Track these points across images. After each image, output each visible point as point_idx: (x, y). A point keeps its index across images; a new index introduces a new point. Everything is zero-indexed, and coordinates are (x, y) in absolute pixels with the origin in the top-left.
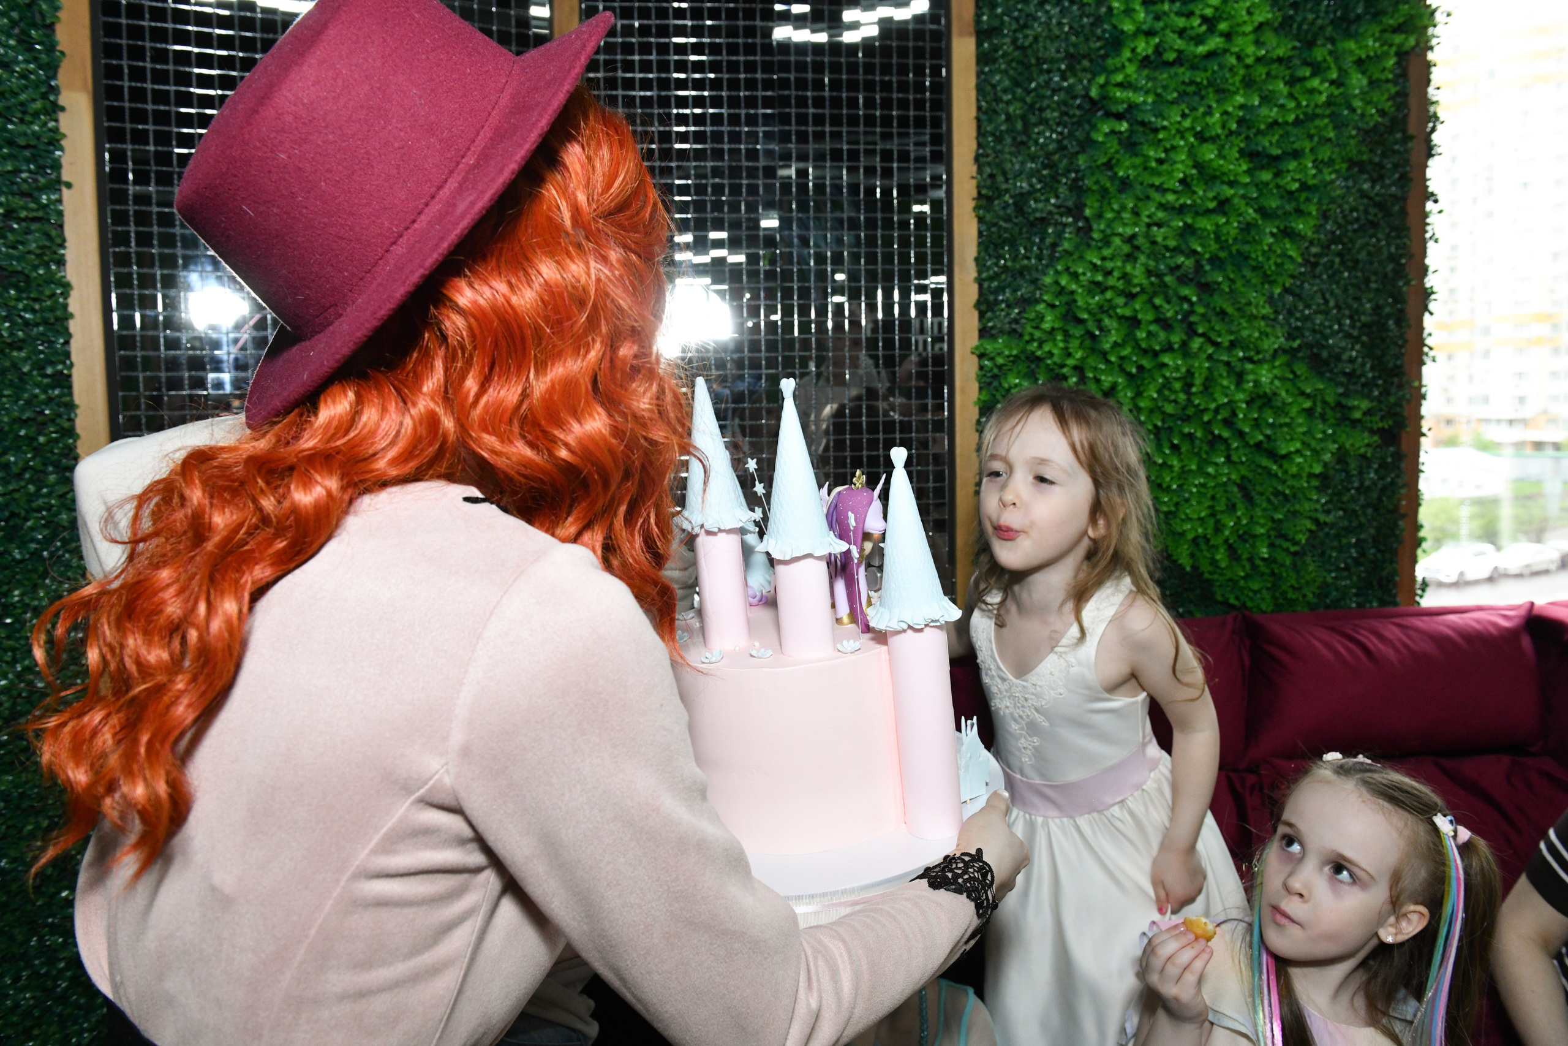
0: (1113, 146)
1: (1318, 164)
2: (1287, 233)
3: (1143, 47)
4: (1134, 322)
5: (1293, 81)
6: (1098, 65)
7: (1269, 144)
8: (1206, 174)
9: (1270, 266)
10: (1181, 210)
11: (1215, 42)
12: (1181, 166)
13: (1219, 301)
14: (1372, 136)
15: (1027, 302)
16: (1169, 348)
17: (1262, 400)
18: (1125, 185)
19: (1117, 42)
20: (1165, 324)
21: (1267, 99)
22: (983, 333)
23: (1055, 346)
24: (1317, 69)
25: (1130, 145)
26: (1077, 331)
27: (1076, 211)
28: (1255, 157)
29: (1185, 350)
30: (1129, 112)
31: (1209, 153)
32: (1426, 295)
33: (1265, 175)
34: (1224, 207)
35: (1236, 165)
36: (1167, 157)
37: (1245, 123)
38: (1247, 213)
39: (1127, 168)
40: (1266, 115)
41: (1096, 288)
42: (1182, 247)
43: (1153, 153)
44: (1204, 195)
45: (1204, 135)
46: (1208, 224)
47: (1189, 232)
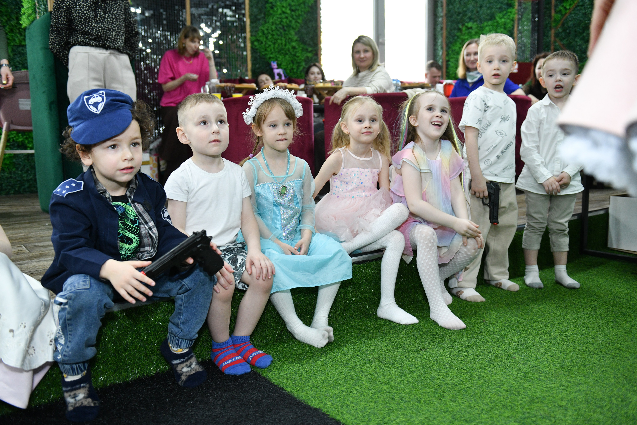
0: (269, 9)
1: (301, 12)
2: (297, 22)
4: (273, 35)
7: (293, 8)
8: (284, 12)
9: (294, 27)
10: (280, 18)
12: (280, 11)
13: (287, 32)
14: (311, 7)
15: (257, 31)
16: (279, 39)
17: (294, 48)
18: (271, 14)
20: (278, 35)
22: (251, 36)
23: (261, 39)
25: (272, 8)
26: (265, 36)
27: (264, 18)
28: (292, 11)
29: (281, 40)
30: (271, 3)
31: (284, 9)
32: (321, 32)
33: (293, 13)
34: (287, 18)
35: (289, 12)
36: (278, 10)
37: (290, 5)
38: (290, 19)
39: (271, 12)
40: (293, 4)
41: (267, 30)
42: (280, 24)
43: (275, 9)
44: (283, 16)
45: (283, 7)
46: (284, 20)
47: (282, 21)
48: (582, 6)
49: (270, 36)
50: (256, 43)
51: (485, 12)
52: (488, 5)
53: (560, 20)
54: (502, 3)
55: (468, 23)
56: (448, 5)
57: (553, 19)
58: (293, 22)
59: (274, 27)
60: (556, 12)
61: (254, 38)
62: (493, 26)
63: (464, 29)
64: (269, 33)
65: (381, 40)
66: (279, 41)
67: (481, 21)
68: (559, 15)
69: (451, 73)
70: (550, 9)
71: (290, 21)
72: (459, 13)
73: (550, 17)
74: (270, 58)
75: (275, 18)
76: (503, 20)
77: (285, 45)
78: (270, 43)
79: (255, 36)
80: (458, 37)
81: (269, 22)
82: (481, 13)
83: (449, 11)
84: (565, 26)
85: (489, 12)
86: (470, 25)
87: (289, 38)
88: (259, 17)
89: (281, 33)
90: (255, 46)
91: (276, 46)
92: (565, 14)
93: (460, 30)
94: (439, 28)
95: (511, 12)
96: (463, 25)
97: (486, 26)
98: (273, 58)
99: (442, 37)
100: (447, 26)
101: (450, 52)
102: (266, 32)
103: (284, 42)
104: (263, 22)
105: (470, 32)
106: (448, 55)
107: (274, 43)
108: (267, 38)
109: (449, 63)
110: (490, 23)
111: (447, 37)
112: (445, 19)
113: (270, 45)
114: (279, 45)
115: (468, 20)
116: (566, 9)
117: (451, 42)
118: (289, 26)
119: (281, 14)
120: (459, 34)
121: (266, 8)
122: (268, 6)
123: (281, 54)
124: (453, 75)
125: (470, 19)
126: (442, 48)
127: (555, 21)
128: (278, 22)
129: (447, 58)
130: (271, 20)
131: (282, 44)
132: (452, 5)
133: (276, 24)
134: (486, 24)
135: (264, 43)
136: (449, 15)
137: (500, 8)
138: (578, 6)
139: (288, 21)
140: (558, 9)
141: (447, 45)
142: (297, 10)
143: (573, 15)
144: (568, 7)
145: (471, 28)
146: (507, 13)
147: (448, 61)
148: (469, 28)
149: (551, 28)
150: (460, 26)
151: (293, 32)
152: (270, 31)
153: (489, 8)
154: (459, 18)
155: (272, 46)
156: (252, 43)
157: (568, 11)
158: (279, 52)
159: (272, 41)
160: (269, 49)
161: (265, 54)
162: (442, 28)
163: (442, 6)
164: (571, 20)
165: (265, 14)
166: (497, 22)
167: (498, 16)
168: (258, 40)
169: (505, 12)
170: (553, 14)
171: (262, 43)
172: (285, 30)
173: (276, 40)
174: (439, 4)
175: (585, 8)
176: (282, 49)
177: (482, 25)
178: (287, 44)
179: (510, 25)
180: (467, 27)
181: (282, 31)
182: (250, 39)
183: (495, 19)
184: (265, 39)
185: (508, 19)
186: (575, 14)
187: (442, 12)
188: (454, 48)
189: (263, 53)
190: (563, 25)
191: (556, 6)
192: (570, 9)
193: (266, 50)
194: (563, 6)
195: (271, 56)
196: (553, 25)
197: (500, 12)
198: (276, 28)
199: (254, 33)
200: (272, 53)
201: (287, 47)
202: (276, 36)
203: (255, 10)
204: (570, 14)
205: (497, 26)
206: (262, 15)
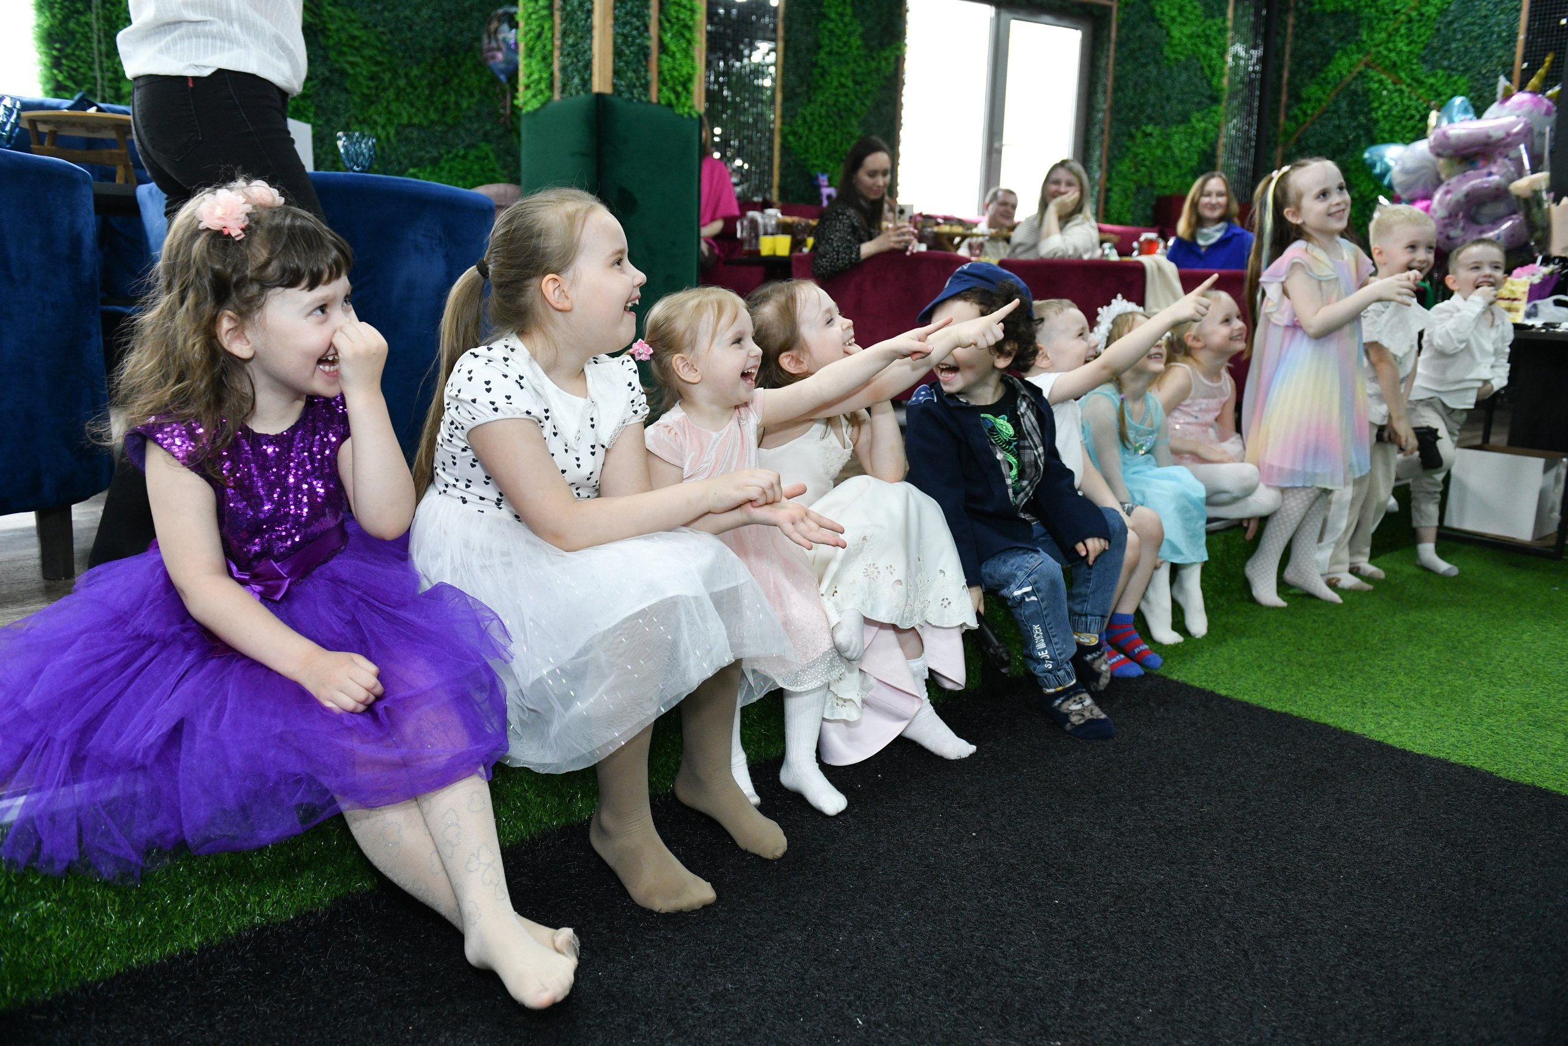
0: (817, 77)
1: (872, 86)
2: (863, 104)
3: (827, 49)
4: (821, 125)
5: (866, 61)
6: (815, 53)
7: (859, 78)
8: (843, 86)
9: (859, 112)
10: (836, 95)
11: (846, 49)
12: (835, 83)
14: (886, 78)
15: (793, 117)
16: (830, 133)
18: (820, 87)
19: (820, 47)
20: (830, 126)
21: (859, 66)
22: (783, 123)
23: (800, 130)
24: (873, 59)
25: (822, 76)
26: (806, 126)
27: (807, 92)
28: (856, 83)
29: (835, 134)
30: (822, 67)
31: (843, 80)
32: (901, 125)
33: (858, 87)
34: (846, 95)
35: (850, 84)
36: (832, 80)
37: (853, 72)
38: (853, 97)
39: (821, 82)
40: (859, 70)
41: (812, 114)
42: (835, 105)
43: (828, 78)
44: (841, 91)
45: (842, 75)
46: (842, 99)
47: (837, 101)
48: (1334, 112)
49: (816, 128)
50: (791, 138)
51: (1174, 108)
52: (1180, 97)
53: (1295, 132)
54: (1202, 95)
55: (1146, 125)
56: (1115, 90)
57: (1281, 129)
58: (858, 103)
59: (823, 112)
60: (1287, 117)
61: (787, 129)
62: (1185, 133)
63: (1139, 135)
64: (815, 120)
65: (996, 145)
66: (831, 137)
67: (1167, 125)
68: (1293, 124)
69: (1112, 211)
70: (1276, 112)
71: (853, 102)
72: (1133, 107)
73: (1276, 124)
74: (813, 166)
75: (827, 94)
76: (1203, 125)
77: (841, 144)
78: (815, 139)
79: (790, 125)
80: (1128, 149)
81: (815, 101)
82: (1168, 108)
83: (1116, 102)
84: (1303, 143)
85: (1180, 108)
86: (1149, 129)
87: (849, 133)
88: (798, 90)
89: (835, 122)
90: (789, 143)
91: (826, 144)
92: (1304, 122)
93: (1132, 137)
94: (1096, 131)
95: (1216, 112)
96: (1138, 128)
97: (1176, 133)
98: (819, 166)
99: (1101, 146)
100: (1111, 127)
101: (1114, 174)
102: (809, 119)
103: (838, 138)
104: (805, 101)
105: (1149, 143)
106: (1109, 179)
107: (822, 140)
108: (810, 129)
109: (1111, 194)
110: (1181, 128)
111: (1110, 148)
112: (1108, 114)
113: (815, 143)
114: (829, 144)
115: (1145, 121)
116: (1305, 114)
117: (1115, 157)
118: (849, 110)
119: (836, 88)
120: (1129, 144)
121: (811, 74)
122: (816, 71)
123: (831, 161)
124: (1116, 216)
125: (1150, 119)
126: (1100, 166)
127: (1285, 132)
128: (831, 102)
129: (1108, 185)
130: (820, 98)
131: (835, 142)
132: (1122, 91)
133: (828, 105)
134: (1174, 129)
135: (804, 139)
136: (1116, 109)
137: (1199, 103)
138: (1325, 112)
139: (848, 102)
140: (1291, 113)
141: (1109, 161)
142: (865, 82)
143: (1317, 126)
144: (1309, 112)
145: (1150, 135)
146: (1210, 111)
147: (1108, 190)
148: (1147, 135)
149: (1276, 144)
150: (1133, 130)
151: (854, 122)
152: (817, 118)
153: (1181, 102)
154: (1131, 114)
155: (819, 144)
156: (784, 137)
157: (1309, 119)
158: (828, 156)
159: (817, 136)
160: (812, 151)
161: (806, 160)
162: (1102, 132)
163: (1105, 92)
164: (1314, 135)
165: (809, 86)
166: (1193, 127)
167: (1196, 116)
168: (794, 133)
169: (1206, 111)
170: (1282, 120)
171: (801, 138)
172: (841, 118)
173: (826, 133)
174: (1100, 88)
175: (1339, 118)
176: (835, 151)
177: (1168, 131)
178: (845, 143)
179: (1212, 135)
180: (1144, 132)
181: (836, 118)
182: (781, 131)
183: (1190, 121)
184: (806, 132)
185: (1211, 123)
186: (1322, 126)
187: (1103, 103)
188: (1120, 168)
189: (803, 157)
190: (1299, 141)
191: (1289, 107)
192: (1312, 115)
193: (807, 151)
194: (1300, 109)
195: (816, 162)
196: (1281, 139)
197: (1198, 111)
198: (827, 112)
199: (788, 120)
200: (817, 158)
201: (844, 148)
202: (825, 128)
203: (792, 77)
204: (1313, 123)
205: (1192, 134)
206: (805, 88)
